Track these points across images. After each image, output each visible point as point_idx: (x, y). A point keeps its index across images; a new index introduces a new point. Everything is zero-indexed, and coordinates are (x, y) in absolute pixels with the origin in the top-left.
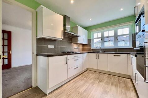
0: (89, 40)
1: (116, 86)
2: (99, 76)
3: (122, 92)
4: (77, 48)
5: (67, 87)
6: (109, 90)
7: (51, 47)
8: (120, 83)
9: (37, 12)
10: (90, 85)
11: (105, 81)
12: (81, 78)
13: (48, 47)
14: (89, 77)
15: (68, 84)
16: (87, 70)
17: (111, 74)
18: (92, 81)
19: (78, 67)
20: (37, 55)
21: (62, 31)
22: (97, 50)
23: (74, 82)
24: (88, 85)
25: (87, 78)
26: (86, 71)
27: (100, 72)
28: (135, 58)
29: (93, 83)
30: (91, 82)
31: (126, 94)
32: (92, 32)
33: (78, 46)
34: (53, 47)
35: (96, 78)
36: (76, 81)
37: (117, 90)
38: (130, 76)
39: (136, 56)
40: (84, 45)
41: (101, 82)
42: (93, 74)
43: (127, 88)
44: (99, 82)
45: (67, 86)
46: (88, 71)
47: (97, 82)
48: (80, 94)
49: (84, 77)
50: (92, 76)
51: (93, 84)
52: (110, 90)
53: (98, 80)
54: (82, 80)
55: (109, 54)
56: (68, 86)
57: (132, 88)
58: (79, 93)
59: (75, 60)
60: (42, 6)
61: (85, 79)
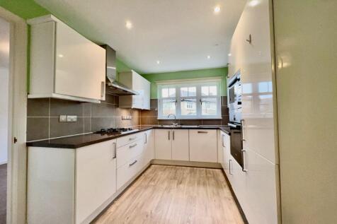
0: (154, 102)
1: (204, 184)
2: (176, 172)
3: (214, 193)
4: (128, 117)
5: (117, 212)
6: (195, 194)
7: (69, 120)
8: (208, 178)
9: (29, 26)
10: (163, 194)
11: (188, 179)
12: (143, 184)
13: (61, 120)
14: (158, 178)
15: (117, 203)
16: (151, 165)
17: (194, 166)
18: (166, 184)
19: (136, 161)
20: (28, 145)
21: (103, 82)
22: (169, 122)
23: (129, 196)
24: (161, 194)
25: (154, 181)
26: (149, 167)
27: (177, 165)
28: (229, 136)
29: (168, 189)
30: (164, 188)
31: (218, 193)
32: (159, 84)
33: (131, 114)
34: (75, 120)
35: (171, 179)
36: (135, 192)
37: (207, 191)
38: (220, 164)
39: (230, 134)
40: (141, 111)
41: (181, 183)
42: (165, 170)
43: (218, 184)
44: (178, 184)
45: (117, 207)
46: (153, 166)
47: (174, 185)
48: (149, 217)
49: (148, 180)
50: (163, 175)
51: (169, 192)
52: (198, 194)
53: (176, 181)
54: (146, 187)
55: (190, 130)
56: (119, 208)
57: (225, 183)
58: (147, 216)
59: (130, 147)
60: (53, 17)
61: (153, 184)
